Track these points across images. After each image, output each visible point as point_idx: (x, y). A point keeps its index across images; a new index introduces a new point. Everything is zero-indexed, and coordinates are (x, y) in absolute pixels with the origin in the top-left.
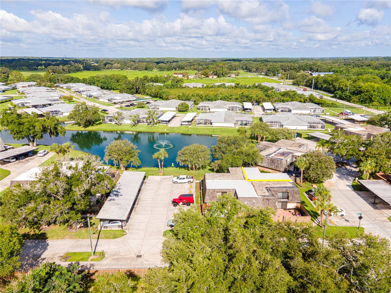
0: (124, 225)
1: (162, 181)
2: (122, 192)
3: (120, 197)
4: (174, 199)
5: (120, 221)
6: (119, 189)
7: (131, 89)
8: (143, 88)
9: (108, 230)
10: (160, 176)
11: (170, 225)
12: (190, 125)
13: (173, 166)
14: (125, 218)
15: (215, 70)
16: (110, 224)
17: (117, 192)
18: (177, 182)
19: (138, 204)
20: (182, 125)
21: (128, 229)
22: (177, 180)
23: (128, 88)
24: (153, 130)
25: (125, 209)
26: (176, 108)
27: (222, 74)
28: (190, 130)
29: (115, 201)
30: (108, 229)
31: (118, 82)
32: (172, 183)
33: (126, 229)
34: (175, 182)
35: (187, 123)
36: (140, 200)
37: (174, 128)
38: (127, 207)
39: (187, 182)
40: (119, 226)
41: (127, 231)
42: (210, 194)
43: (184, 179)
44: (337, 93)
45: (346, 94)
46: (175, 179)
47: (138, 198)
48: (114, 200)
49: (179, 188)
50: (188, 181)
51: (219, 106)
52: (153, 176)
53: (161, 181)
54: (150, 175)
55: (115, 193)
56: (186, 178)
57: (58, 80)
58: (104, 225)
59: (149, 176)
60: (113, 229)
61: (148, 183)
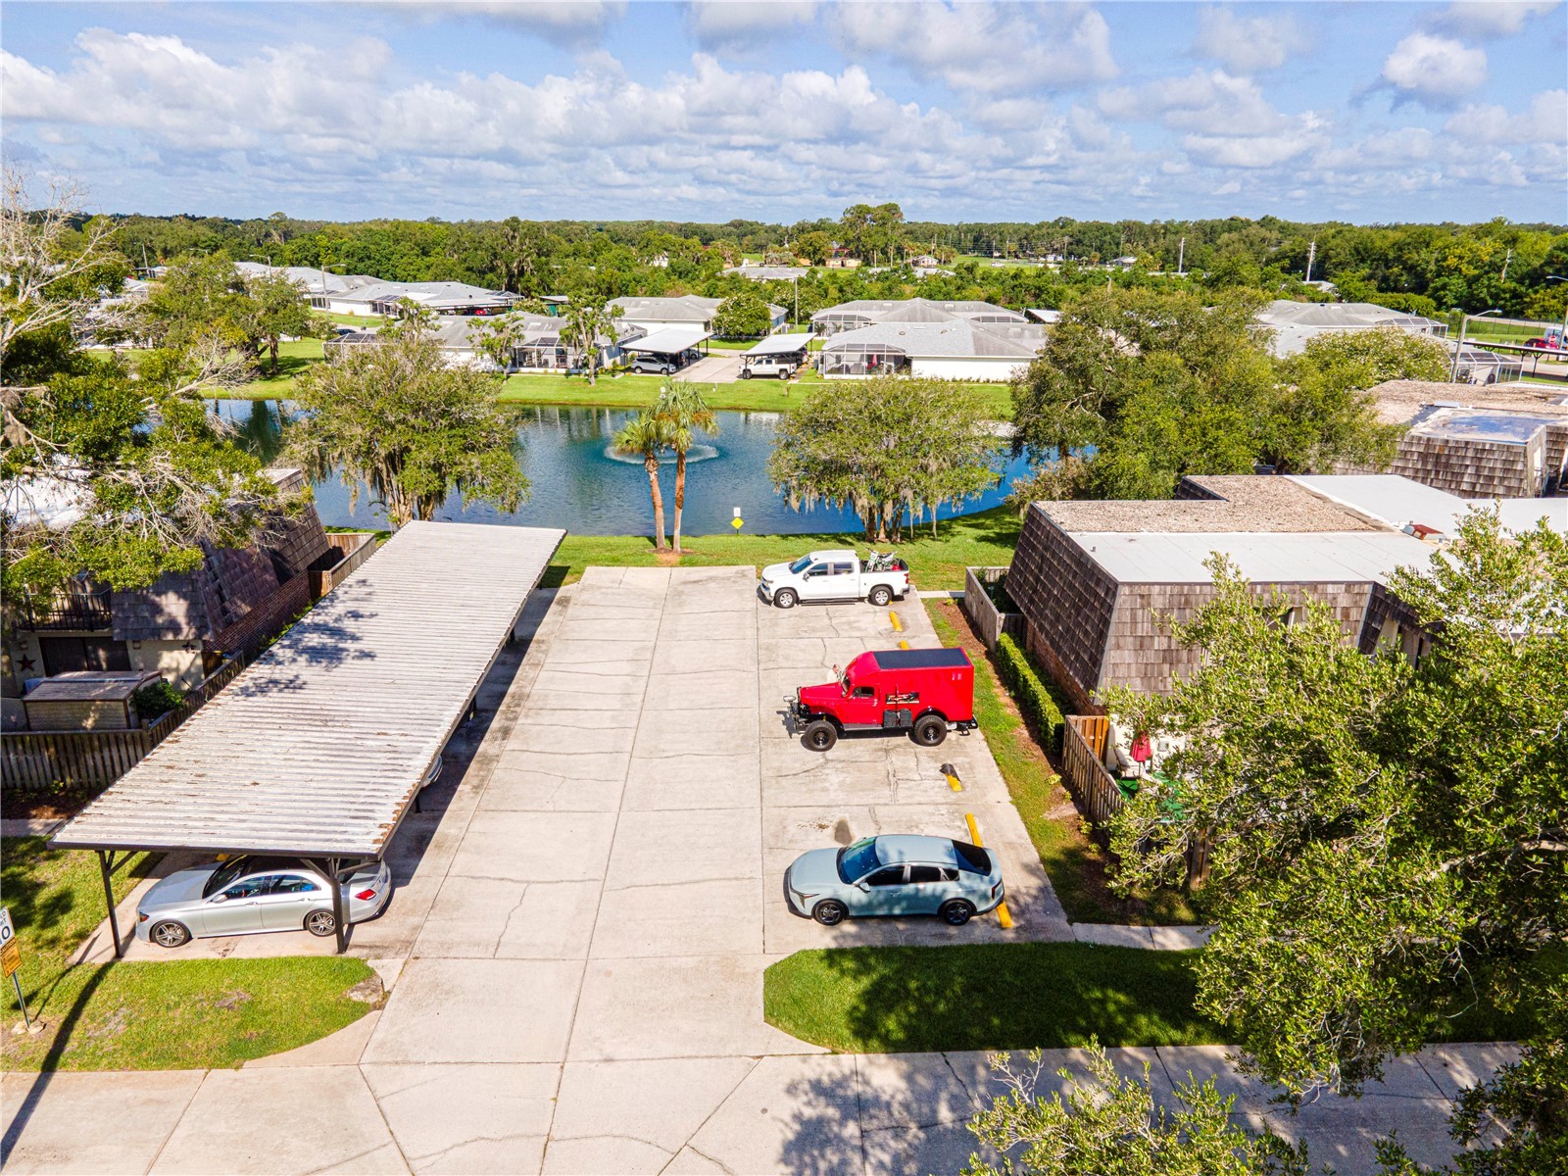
0: (369, 906)
1: (681, 593)
2: (370, 633)
3: (349, 668)
4: (804, 692)
5: (321, 862)
6: (356, 615)
7: (482, 273)
8: (540, 269)
9: (193, 967)
10: (666, 571)
11: (819, 906)
12: (789, 376)
13: (737, 523)
14: (366, 839)
15: (851, 235)
16: (219, 906)
17: (337, 633)
18: (793, 591)
19: (506, 732)
20: (746, 374)
21: (409, 944)
22: (796, 581)
23: (469, 269)
24: (593, 395)
25: (382, 758)
26: (707, 324)
27: (884, 252)
28: (794, 394)
29: (300, 695)
30: (196, 951)
31: (425, 253)
32: (752, 601)
33: (378, 949)
34: (779, 592)
35: (774, 368)
36: (529, 704)
37: (708, 387)
38: (403, 744)
39: (866, 593)
40: (310, 920)
41: (388, 969)
42: (1144, 629)
43: (843, 568)
44: (1444, 287)
45: (1494, 283)
46: (779, 576)
47: (512, 689)
48: (293, 685)
49: (814, 630)
50: (875, 589)
51: (919, 315)
52: (617, 571)
53: (676, 595)
54: (596, 562)
55: (313, 640)
56: (857, 566)
57: (150, 249)
58: (156, 917)
59: (590, 570)
60: (245, 950)
61: (585, 604)
